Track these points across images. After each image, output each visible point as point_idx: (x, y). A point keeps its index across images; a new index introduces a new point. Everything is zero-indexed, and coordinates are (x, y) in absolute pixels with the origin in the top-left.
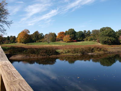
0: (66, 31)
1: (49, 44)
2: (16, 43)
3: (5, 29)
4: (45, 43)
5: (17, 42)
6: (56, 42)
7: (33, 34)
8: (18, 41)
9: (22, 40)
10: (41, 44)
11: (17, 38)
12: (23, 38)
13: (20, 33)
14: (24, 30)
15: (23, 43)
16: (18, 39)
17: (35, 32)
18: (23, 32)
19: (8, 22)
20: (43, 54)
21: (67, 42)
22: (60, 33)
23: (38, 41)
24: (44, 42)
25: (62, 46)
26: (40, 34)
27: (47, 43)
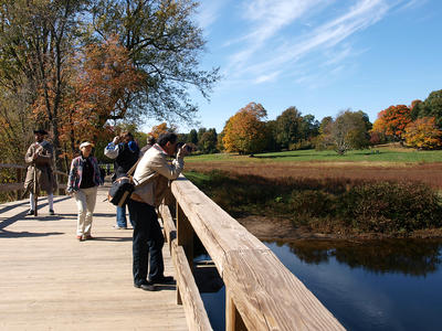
0: (417, 103)
1: (342, 158)
2: (217, 152)
3: (193, 103)
4: (325, 152)
5: (222, 148)
6: (371, 150)
7: (279, 118)
8: (225, 146)
9: (242, 144)
10: (310, 158)
11: (223, 135)
12: (242, 135)
13: (232, 118)
14: (248, 106)
15: (241, 153)
16: (226, 138)
17: (284, 113)
18: (243, 114)
19: (205, 76)
20: (373, 220)
21: (424, 149)
22: (391, 110)
23: (298, 145)
24: (322, 149)
25: (403, 165)
26: (303, 120)
27: (333, 152)
